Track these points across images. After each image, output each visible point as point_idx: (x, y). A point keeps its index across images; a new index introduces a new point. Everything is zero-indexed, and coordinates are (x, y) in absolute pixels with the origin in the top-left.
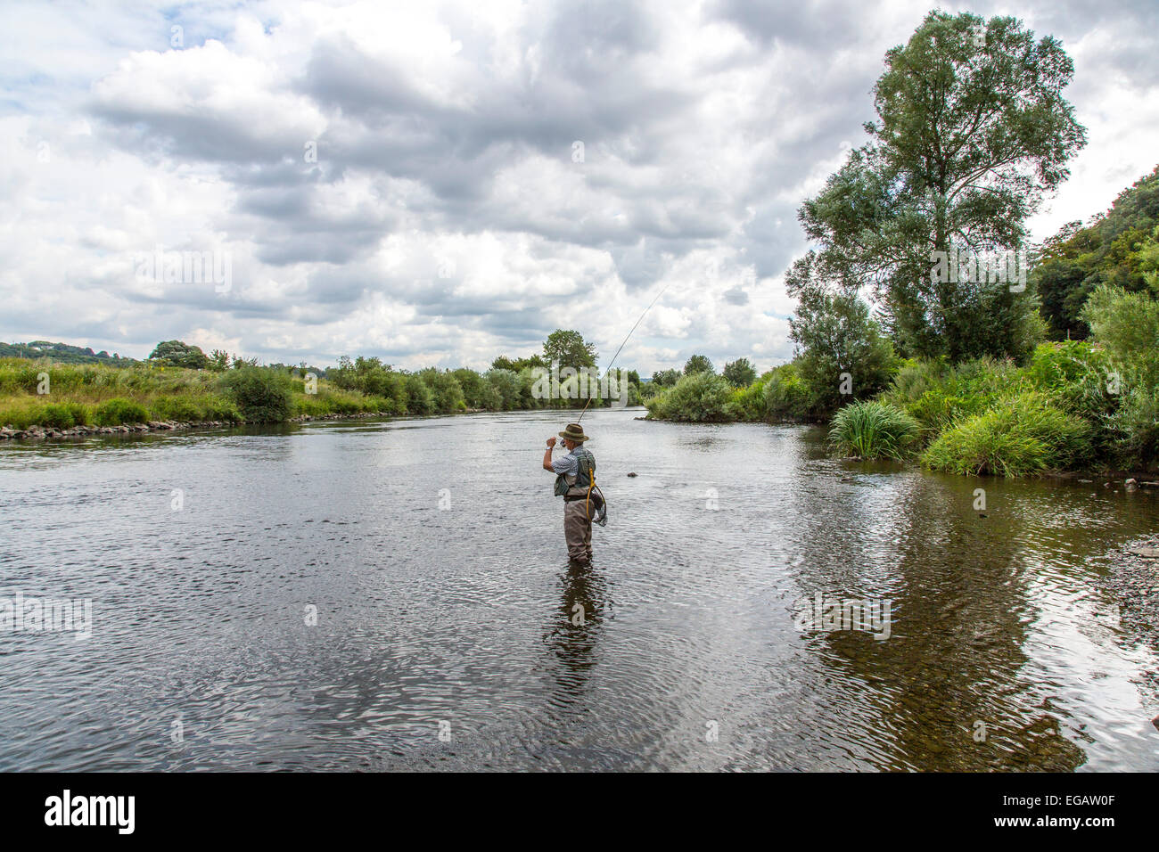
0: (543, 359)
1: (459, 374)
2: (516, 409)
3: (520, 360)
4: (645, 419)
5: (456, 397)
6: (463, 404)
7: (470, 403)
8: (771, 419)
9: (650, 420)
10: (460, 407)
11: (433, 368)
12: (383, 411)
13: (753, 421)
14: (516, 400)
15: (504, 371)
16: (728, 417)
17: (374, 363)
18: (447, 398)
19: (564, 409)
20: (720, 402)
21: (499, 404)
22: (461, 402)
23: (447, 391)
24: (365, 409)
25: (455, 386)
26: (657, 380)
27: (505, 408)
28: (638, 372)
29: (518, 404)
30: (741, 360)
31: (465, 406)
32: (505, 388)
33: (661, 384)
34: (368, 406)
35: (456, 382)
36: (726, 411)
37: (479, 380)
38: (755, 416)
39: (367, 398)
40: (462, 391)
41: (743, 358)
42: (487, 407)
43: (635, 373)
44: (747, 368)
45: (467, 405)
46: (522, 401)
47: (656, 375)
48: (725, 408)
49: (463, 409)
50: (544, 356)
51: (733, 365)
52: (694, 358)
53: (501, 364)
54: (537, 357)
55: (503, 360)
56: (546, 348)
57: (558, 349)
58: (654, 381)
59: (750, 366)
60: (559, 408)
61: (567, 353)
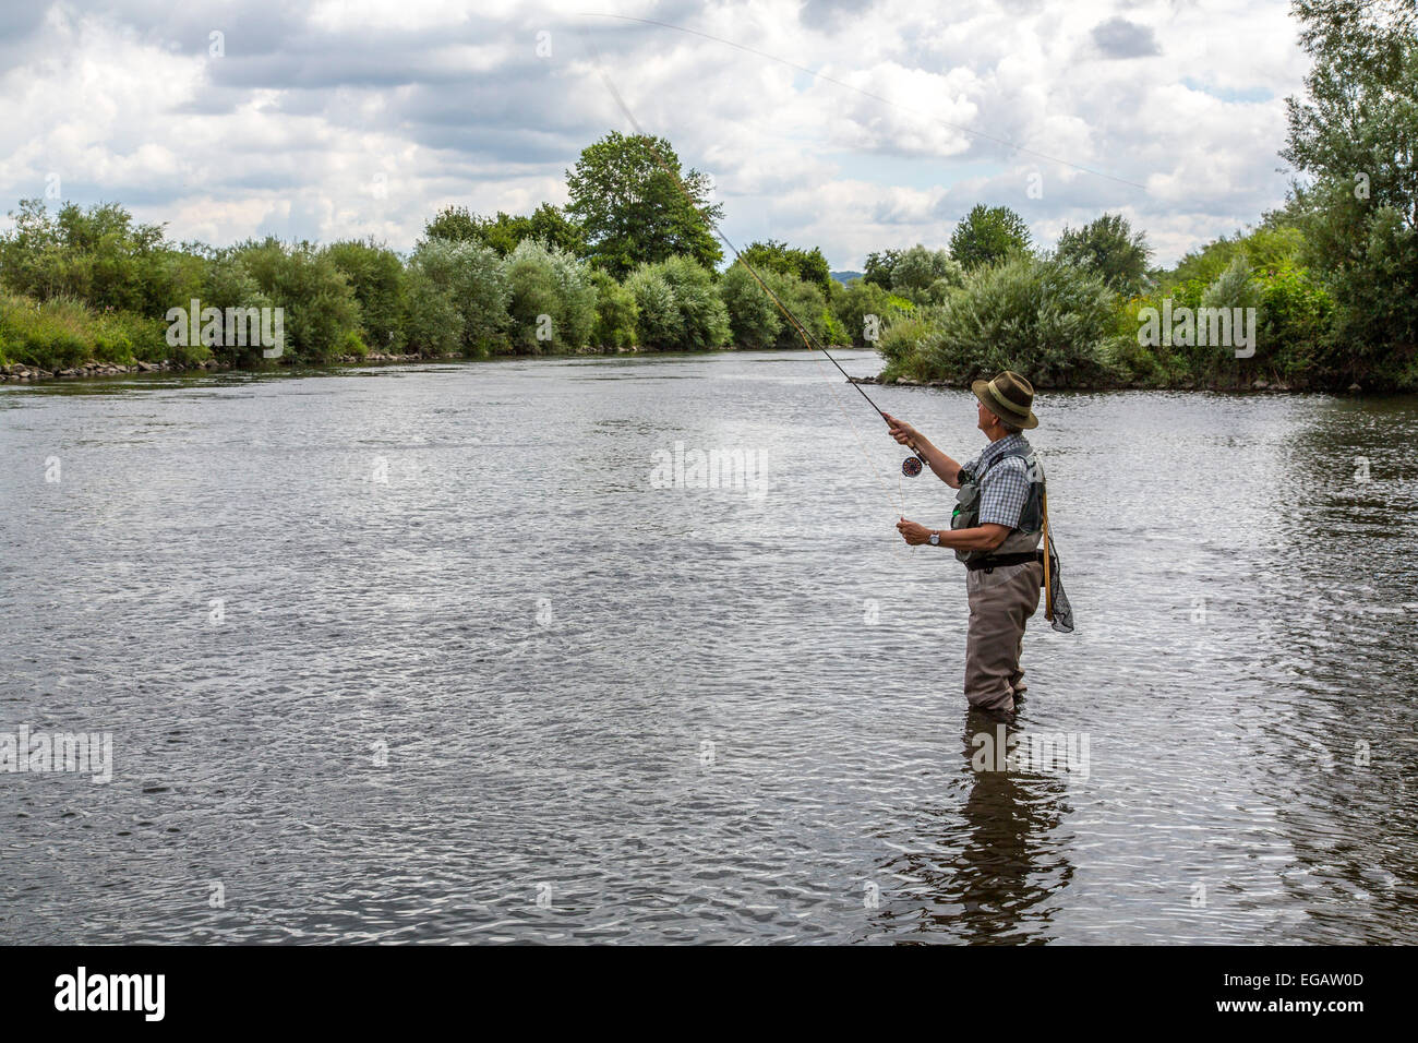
0: (568, 218)
1: (346, 257)
2: (498, 354)
3: (503, 218)
4: (880, 381)
5: (339, 322)
6: (358, 340)
7: (378, 338)
8: (1223, 380)
9: (894, 383)
10: (350, 348)
11: (269, 240)
12: (145, 358)
13: (1174, 386)
14: (501, 331)
15: (465, 247)
16: (1113, 374)
17: (111, 220)
18: (316, 323)
19: (625, 354)
20: (1089, 334)
21: (455, 336)
22: (354, 335)
23: (314, 303)
24: (100, 352)
25: (334, 290)
26: (881, 275)
27: (469, 353)
28: (825, 254)
29: (504, 340)
30: (1105, 220)
31: (363, 347)
32: (473, 296)
33: (889, 288)
34: (108, 344)
35: (340, 278)
36: (1105, 360)
37: (400, 278)
38: (1181, 374)
39: (103, 323)
40: (356, 305)
41: (1113, 213)
42: (421, 349)
43: (816, 256)
44: (1121, 243)
45: (369, 344)
46: (514, 333)
47: (873, 261)
48: (1105, 350)
49: (359, 354)
50: (569, 209)
51: (1085, 233)
52: (978, 213)
53: (451, 228)
54: (550, 211)
55: (456, 218)
56: (575, 184)
57: (608, 188)
58: (868, 280)
59: (1131, 237)
60: (614, 353)
61: (635, 199)
